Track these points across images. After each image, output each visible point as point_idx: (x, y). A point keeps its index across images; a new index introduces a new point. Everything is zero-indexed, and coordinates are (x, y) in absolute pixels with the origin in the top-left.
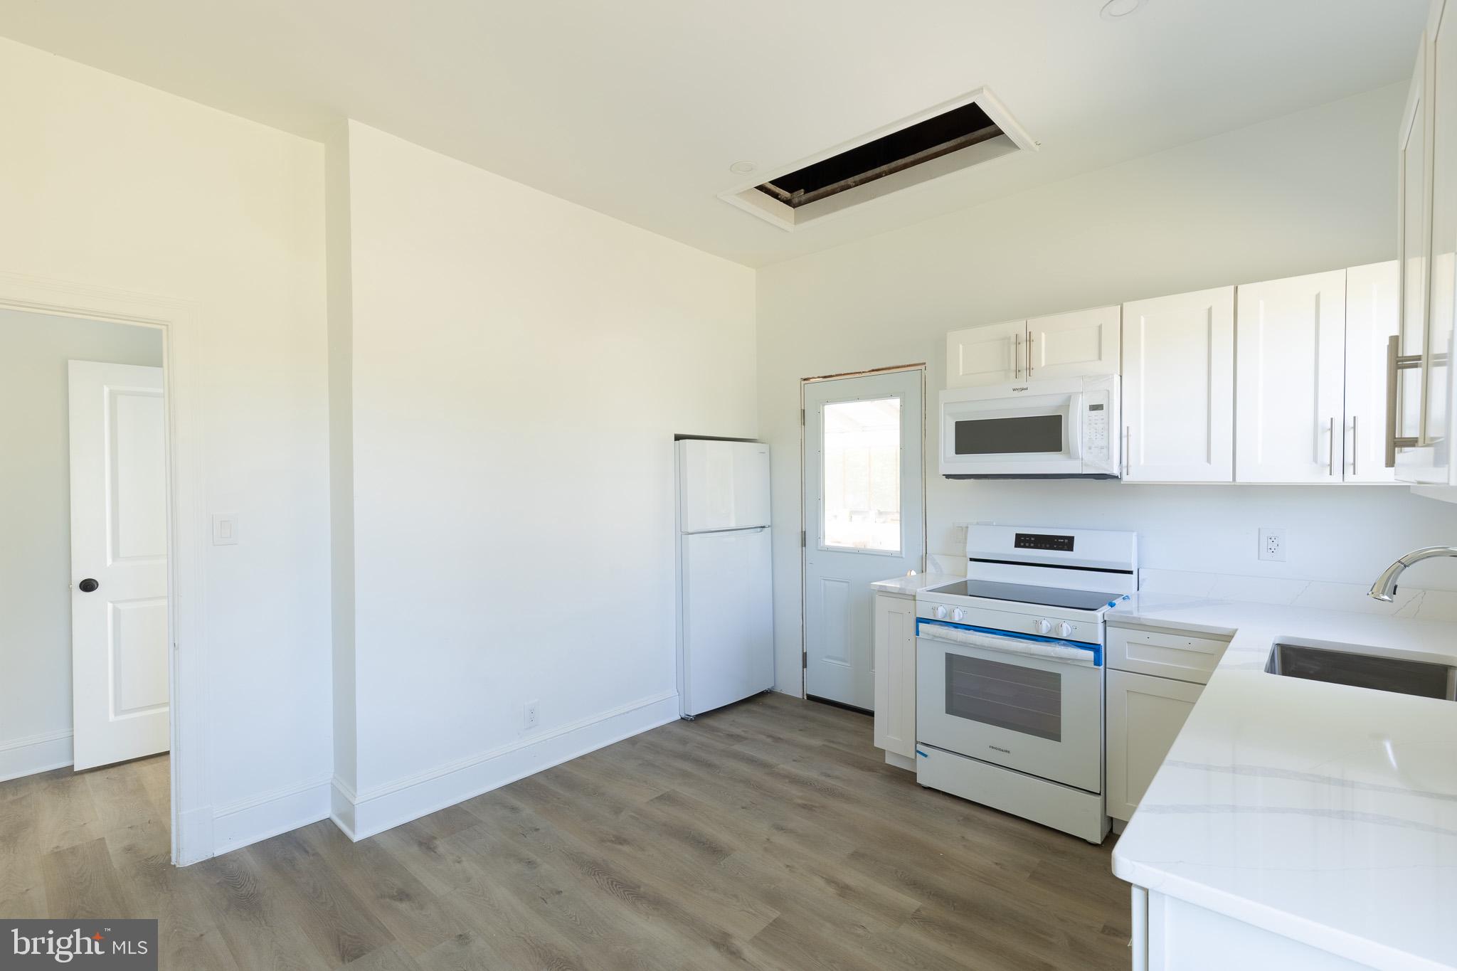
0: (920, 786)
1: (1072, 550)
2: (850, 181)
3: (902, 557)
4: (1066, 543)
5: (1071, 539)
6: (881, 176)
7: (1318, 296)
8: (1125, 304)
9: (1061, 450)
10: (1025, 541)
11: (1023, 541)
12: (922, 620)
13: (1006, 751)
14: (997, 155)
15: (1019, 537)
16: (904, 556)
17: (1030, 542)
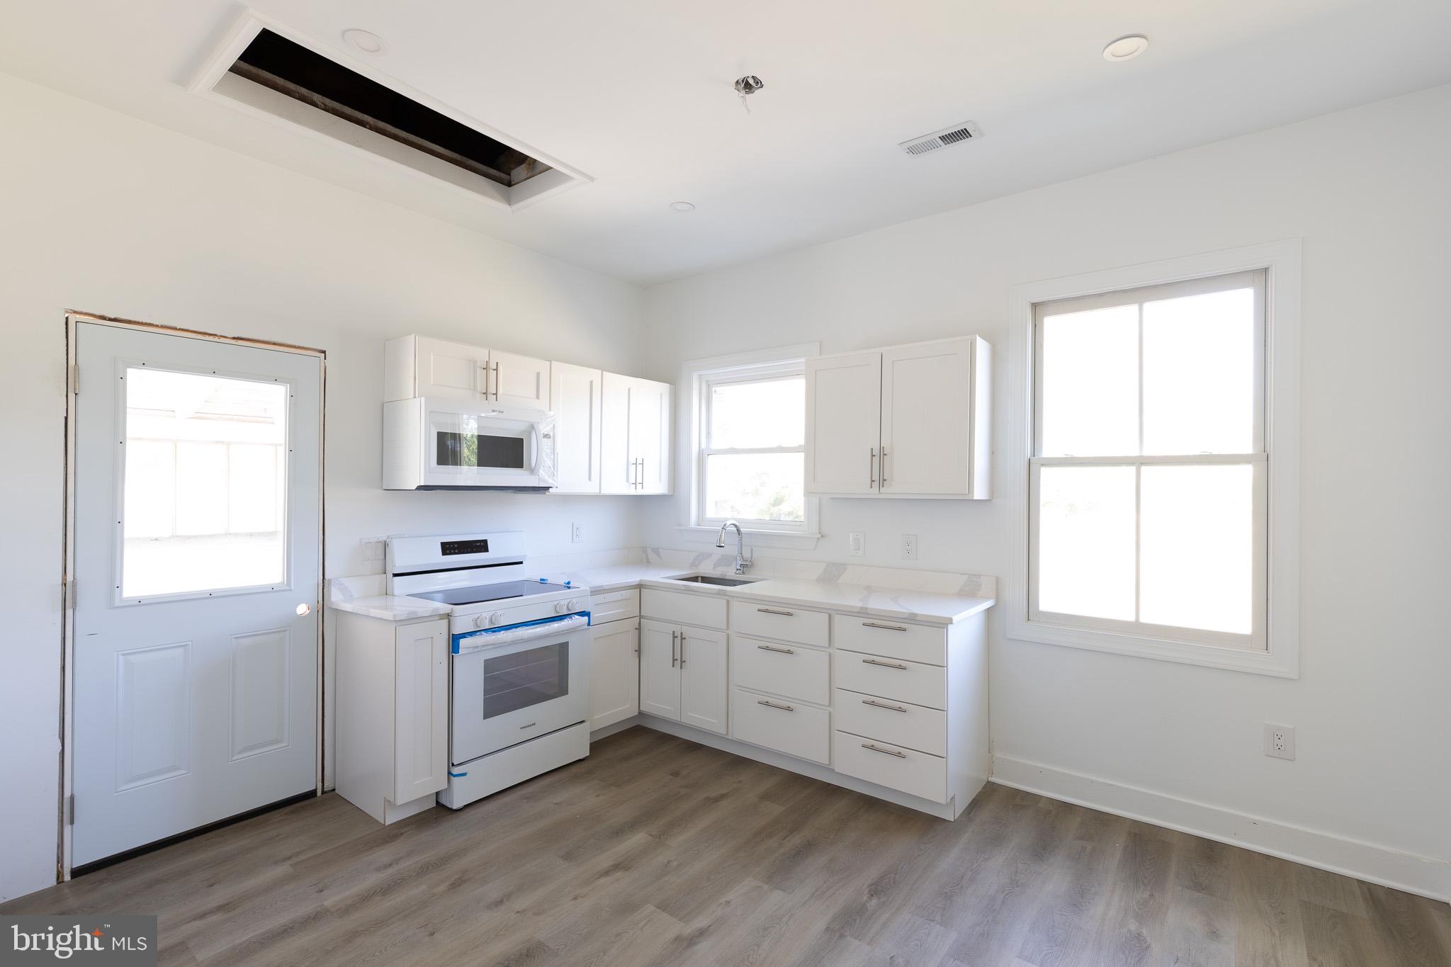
0: (457, 810)
1: (488, 551)
2: (317, 97)
3: (291, 590)
4: (481, 546)
5: (485, 542)
6: (365, 126)
7: (629, 390)
8: (553, 362)
9: (522, 467)
10: (450, 549)
11: (448, 548)
12: (461, 636)
13: (533, 725)
14: (491, 197)
15: (443, 545)
16: (292, 588)
17: (454, 548)
